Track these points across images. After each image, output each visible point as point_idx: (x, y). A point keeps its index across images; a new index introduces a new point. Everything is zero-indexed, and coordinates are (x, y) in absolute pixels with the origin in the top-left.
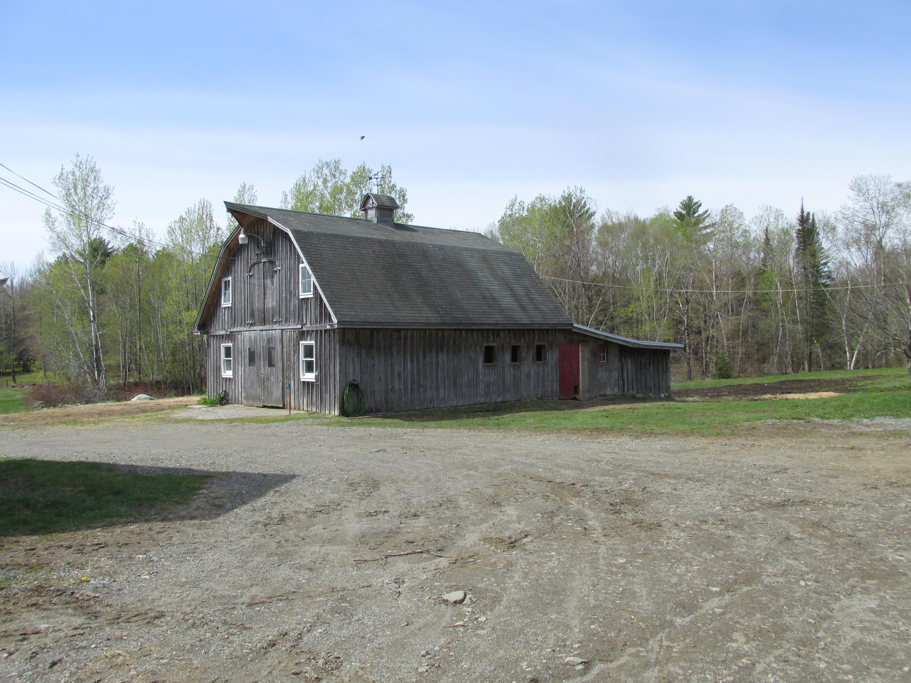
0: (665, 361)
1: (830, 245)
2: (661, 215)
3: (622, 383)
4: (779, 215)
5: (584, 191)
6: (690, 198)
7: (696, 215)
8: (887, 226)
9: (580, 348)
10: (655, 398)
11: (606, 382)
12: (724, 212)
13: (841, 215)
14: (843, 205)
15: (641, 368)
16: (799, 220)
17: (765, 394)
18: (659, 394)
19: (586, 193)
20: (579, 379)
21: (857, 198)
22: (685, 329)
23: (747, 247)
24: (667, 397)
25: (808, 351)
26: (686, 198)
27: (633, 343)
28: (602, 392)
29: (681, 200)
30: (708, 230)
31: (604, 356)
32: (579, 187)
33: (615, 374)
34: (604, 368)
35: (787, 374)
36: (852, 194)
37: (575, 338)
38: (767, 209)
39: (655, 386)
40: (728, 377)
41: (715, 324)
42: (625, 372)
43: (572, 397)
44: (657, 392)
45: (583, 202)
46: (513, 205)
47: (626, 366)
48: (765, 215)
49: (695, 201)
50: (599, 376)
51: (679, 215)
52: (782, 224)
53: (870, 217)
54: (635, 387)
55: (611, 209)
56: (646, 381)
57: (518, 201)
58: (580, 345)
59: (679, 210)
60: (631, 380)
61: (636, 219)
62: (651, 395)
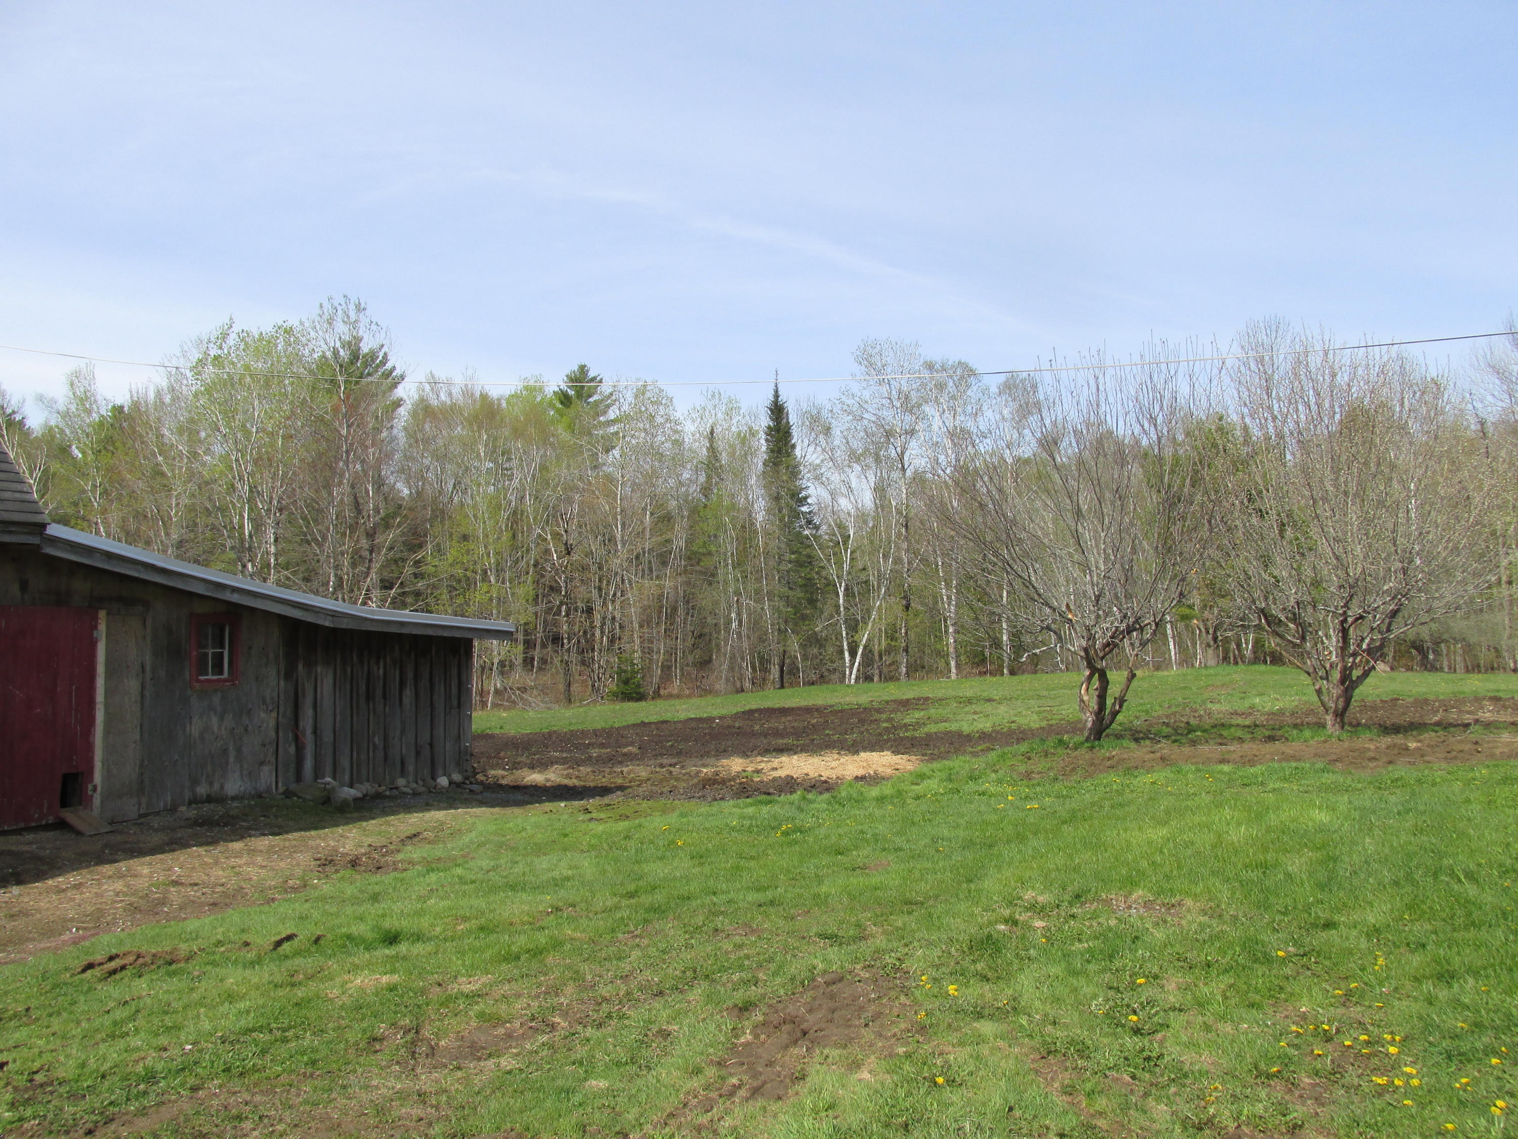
0: (454, 671)
1: (822, 457)
2: (530, 390)
3: (292, 750)
4: (732, 410)
5: (365, 309)
6: (583, 369)
7: (591, 400)
8: (912, 432)
9: (102, 627)
10: (415, 794)
11: (225, 751)
12: (641, 392)
13: (839, 406)
14: (843, 389)
15: (369, 697)
16: (771, 409)
17: (724, 753)
18: (434, 778)
19: (368, 312)
20: (89, 748)
21: (867, 377)
22: (562, 603)
23: (678, 460)
24: (458, 785)
25: (781, 649)
26: (576, 368)
27: (334, 614)
28: (202, 790)
29: (568, 372)
30: (613, 429)
31: (219, 658)
32: (354, 300)
33: (267, 720)
34: (216, 699)
35: (743, 691)
36: (859, 370)
37: (80, 586)
38: (713, 396)
39: (418, 754)
40: (640, 697)
41: (619, 594)
42: (308, 713)
43: (51, 820)
44: (426, 772)
45: (381, 354)
46: (224, 336)
47: (309, 688)
48: (710, 406)
49: (591, 374)
50: (195, 728)
51: (565, 399)
52: (737, 424)
53: (887, 414)
54: (345, 762)
55: (437, 374)
56: (386, 738)
57: (237, 328)
58: (102, 614)
59: (564, 387)
60: (328, 737)
61: (484, 397)
62: (401, 782)
